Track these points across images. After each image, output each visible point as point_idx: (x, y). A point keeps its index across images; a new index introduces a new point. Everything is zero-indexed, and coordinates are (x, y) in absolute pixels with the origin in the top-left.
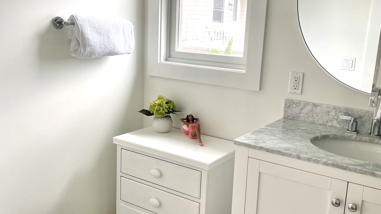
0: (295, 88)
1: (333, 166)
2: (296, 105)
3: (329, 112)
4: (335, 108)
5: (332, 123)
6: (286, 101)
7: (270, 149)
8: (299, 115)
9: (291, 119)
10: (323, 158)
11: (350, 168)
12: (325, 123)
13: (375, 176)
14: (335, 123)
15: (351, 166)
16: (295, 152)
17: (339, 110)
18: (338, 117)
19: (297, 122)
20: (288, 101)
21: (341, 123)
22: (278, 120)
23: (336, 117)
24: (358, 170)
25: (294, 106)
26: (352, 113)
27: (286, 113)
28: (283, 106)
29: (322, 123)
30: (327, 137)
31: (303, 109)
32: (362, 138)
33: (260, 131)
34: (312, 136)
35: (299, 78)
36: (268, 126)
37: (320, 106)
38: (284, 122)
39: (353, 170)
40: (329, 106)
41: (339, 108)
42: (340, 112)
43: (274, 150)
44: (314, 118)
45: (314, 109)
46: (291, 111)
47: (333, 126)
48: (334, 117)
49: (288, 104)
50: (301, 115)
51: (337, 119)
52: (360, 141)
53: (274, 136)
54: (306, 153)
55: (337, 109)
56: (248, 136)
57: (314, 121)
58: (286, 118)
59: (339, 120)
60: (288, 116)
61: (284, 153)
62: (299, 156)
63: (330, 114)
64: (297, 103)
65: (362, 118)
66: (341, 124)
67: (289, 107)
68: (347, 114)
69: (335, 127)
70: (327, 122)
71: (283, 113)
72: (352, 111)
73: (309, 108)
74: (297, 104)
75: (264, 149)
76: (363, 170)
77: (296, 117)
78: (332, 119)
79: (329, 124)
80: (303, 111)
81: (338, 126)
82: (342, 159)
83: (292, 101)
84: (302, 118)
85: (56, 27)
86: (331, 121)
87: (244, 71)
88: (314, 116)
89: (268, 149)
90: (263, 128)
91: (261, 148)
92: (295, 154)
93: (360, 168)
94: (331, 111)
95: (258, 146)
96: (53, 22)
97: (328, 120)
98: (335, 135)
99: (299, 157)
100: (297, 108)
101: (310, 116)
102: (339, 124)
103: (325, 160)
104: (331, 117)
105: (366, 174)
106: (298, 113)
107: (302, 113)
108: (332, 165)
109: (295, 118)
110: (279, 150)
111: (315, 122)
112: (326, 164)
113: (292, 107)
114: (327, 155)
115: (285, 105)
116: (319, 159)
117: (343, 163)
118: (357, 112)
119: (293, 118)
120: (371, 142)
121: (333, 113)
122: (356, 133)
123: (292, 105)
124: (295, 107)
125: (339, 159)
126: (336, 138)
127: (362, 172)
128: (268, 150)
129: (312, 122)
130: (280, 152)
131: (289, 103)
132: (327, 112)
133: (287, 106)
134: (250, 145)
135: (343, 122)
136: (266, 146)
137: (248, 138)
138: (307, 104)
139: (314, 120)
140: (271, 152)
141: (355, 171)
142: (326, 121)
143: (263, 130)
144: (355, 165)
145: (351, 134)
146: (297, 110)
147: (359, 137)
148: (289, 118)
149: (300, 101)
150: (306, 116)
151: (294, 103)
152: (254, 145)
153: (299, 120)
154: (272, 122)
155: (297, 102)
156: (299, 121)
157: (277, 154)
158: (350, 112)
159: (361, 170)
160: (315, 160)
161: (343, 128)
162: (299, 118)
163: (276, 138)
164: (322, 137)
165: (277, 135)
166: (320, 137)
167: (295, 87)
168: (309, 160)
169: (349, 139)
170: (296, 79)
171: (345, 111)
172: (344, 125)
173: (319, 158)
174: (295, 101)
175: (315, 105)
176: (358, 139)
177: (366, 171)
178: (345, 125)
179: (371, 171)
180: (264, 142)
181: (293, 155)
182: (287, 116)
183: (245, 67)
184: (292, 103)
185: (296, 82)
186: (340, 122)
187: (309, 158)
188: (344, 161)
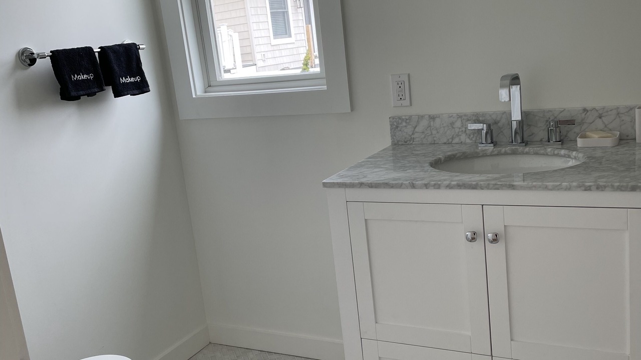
0: (401, 99)
1: (459, 188)
2: (406, 122)
3: (452, 124)
4: (460, 116)
5: (460, 139)
6: (391, 119)
7: (374, 183)
8: (412, 136)
9: (402, 144)
10: (445, 180)
11: (481, 184)
12: (450, 140)
13: (514, 189)
14: (463, 138)
15: (482, 183)
16: (407, 180)
17: (466, 118)
18: (466, 128)
19: (411, 146)
20: (393, 119)
21: (472, 136)
22: (385, 149)
23: (464, 129)
24: (491, 186)
25: (404, 124)
26: (483, 118)
27: (394, 137)
28: (389, 127)
29: (445, 141)
30: (452, 156)
31: (416, 126)
32: (501, 150)
33: (360, 166)
34: (432, 159)
35: (403, 82)
36: (369, 158)
37: (439, 117)
38: (394, 149)
39: (486, 187)
40: (451, 115)
41: (465, 115)
42: (468, 120)
43: (379, 183)
44: (434, 136)
45: (432, 123)
46: (400, 132)
47: (461, 143)
48: (461, 130)
49: (395, 123)
50: (416, 135)
51: (466, 131)
52: (499, 154)
53: (379, 168)
54: (422, 179)
55: (463, 117)
56: (342, 174)
57: (435, 141)
58: (396, 144)
59: (467, 132)
60: (398, 141)
61: (393, 184)
62: (413, 184)
63: (454, 126)
64: (407, 119)
65: (499, 122)
66: (472, 138)
67: (397, 127)
68: (477, 121)
69: (465, 144)
70: (453, 138)
71: (390, 138)
72: (484, 115)
73: (424, 123)
74: (408, 121)
75: (366, 185)
76: (498, 184)
77: (410, 141)
78: (459, 132)
79: (456, 140)
80: (417, 130)
81: (468, 141)
82: (471, 176)
83: (400, 118)
84: (417, 139)
85: (25, 63)
86: (458, 135)
87: (325, 87)
88: (433, 133)
89: (371, 183)
90: (363, 162)
91: (361, 185)
92: (407, 182)
93: (493, 182)
94: (456, 121)
95: (355, 183)
96: (19, 57)
97: (453, 135)
98: (464, 153)
99: (413, 186)
100: (408, 127)
101: (427, 135)
102: (468, 137)
103: (447, 183)
104: (457, 130)
105: (502, 189)
106: (411, 133)
107: (417, 132)
108: (458, 186)
109: (408, 142)
110: (386, 181)
111: (436, 143)
112: (450, 187)
113: (402, 127)
114: (451, 176)
115: (391, 125)
116: (439, 183)
117: (471, 181)
118: (490, 116)
119: (406, 142)
120: (514, 153)
121: (458, 124)
122: (492, 145)
123: (401, 124)
124: (406, 126)
125: (466, 178)
126: (466, 157)
127: (496, 187)
128: (371, 186)
129: (433, 143)
130: (387, 184)
131: (396, 121)
132: (451, 124)
133: (395, 126)
134: (346, 183)
135: (474, 135)
136: (368, 181)
137: (342, 177)
138: (421, 117)
139: (435, 139)
140: (376, 188)
141: (488, 187)
142: (451, 137)
143: (363, 164)
144: (487, 180)
145: (486, 148)
146: (409, 130)
147: (496, 150)
148: (399, 143)
149: (411, 116)
150: (423, 136)
151: (403, 120)
152: (351, 183)
153: (414, 143)
154: (376, 152)
155: (407, 117)
156: (414, 145)
157: (384, 188)
158: (481, 119)
159: (496, 184)
160: (435, 184)
161: (475, 143)
162: (413, 141)
163: (381, 169)
164: (445, 158)
165: (382, 166)
166: (443, 159)
167: (401, 97)
168: (426, 186)
169: (485, 155)
170: (400, 85)
171: (474, 118)
172: (476, 138)
173: (440, 181)
174: (403, 117)
175: (432, 118)
176: (496, 152)
177: (501, 185)
178: (478, 138)
179: (508, 183)
180: (365, 177)
181: (405, 184)
182: (396, 141)
183: (324, 81)
184: (400, 121)
185: (400, 89)
186: (470, 135)
187: (427, 184)
188: (473, 179)
